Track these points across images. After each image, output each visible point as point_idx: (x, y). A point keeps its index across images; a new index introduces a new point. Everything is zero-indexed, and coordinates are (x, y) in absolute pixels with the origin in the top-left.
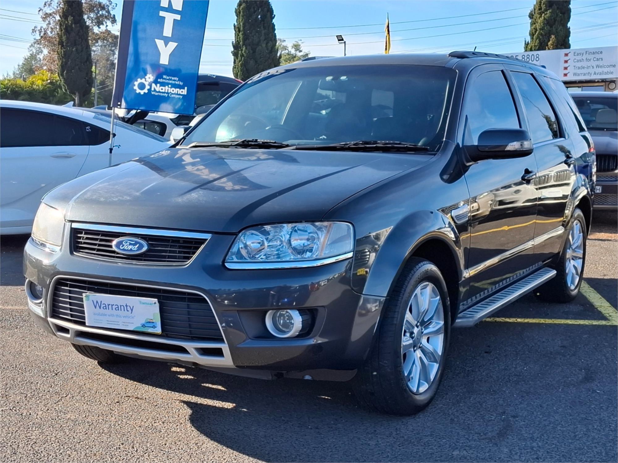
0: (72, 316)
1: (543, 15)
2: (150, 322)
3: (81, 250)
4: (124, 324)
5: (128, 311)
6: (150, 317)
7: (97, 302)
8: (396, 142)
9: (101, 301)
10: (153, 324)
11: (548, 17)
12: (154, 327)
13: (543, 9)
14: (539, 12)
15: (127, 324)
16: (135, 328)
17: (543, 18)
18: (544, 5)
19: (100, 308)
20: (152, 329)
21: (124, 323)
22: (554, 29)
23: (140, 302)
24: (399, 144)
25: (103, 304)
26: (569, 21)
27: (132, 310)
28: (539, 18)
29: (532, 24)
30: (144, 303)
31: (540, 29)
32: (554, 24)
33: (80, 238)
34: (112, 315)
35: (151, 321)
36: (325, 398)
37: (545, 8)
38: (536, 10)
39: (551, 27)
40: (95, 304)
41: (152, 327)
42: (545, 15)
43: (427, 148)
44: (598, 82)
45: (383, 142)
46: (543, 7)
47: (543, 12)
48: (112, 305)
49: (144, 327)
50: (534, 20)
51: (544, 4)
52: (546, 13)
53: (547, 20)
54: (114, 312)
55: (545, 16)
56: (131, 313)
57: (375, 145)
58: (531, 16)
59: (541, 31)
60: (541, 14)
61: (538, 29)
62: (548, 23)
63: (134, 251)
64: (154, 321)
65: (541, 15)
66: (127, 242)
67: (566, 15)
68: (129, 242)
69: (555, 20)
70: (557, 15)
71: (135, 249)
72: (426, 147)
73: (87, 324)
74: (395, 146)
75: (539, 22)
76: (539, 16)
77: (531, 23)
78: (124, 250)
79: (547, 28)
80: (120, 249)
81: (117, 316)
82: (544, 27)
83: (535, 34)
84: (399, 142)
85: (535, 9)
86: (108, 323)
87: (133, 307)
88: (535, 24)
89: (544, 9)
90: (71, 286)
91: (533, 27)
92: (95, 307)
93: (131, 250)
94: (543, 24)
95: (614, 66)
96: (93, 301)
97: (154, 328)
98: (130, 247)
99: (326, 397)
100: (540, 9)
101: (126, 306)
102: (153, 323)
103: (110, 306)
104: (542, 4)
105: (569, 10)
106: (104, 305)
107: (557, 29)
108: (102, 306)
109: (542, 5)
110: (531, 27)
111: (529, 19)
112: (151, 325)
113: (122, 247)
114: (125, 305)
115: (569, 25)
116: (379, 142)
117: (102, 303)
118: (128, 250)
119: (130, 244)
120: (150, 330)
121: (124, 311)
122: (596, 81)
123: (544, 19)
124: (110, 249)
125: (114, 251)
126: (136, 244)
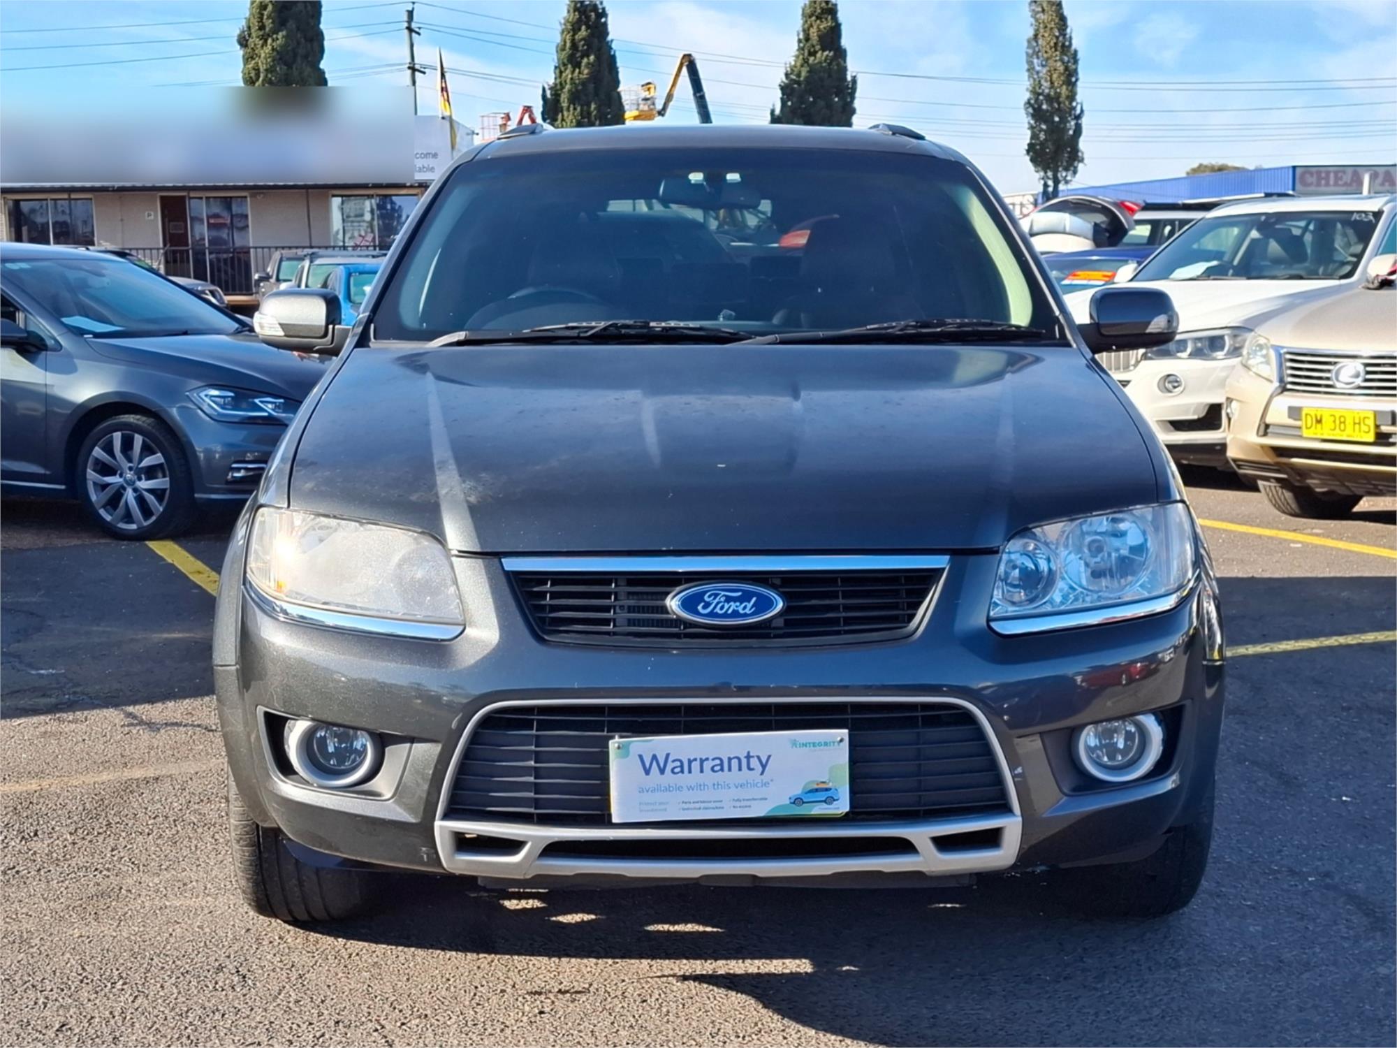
0: (537, 803)
1: (270, 41)
2: (817, 790)
3: (562, 628)
4: (738, 804)
5: (749, 768)
6: (818, 775)
7: (654, 757)
8: (983, 321)
9: (668, 755)
10: (829, 794)
11: (281, 46)
12: (830, 800)
13: (267, 29)
14: (261, 33)
15: (747, 803)
16: (770, 811)
17: (270, 47)
18: (270, 21)
19: (662, 771)
20: (823, 805)
21: (738, 800)
22: (295, 73)
23: (794, 743)
24: (991, 325)
25: (673, 761)
26: (321, 58)
27: (764, 766)
28: (262, 46)
29: (247, 59)
30: (805, 745)
31: (266, 70)
32: (294, 61)
33: (542, 595)
34: (701, 787)
35: (822, 786)
36: (945, 907)
37: (271, 25)
38: (253, 31)
39: (289, 66)
40: (648, 765)
41: (825, 801)
42: (273, 40)
43: (1041, 333)
44: (412, 187)
45: (958, 321)
46: (269, 24)
47: (269, 35)
48: (702, 761)
49: (799, 805)
50: (249, 50)
51: (268, 18)
52: (275, 36)
53: (278, 52)
54: (709, 777)
55: (274, 44)
56: (762, 773)
57: (939, 330)
58: (243, 41)
59: (269, 76)
60: (264, 39)
61: (262, 70)
62: (281, 57)
63: (745, 615)
64: (830, 785)
65: (266, 41)
66: (716, 595)
67: (315, 44)
68: (723, 593)
69: (295, 55)
70: (298, 43)
71: (747, 611)
72: (1039, 331)
73: (615, 820)
74: (981, 329)
75: (263, 55)
76: (261, 42)
77: (244, 56)
78: (712, 615)
79: (281, 69)
80: (698, 614)
81: (716, 786)
82: (274, 65)
83: (258, 79)
84: (988, 321)
85: (249, 28)
86: (684, 809)
87: (769, 757)
88: (252, 58)
89: (271, 28)
90: (543, 725)
91: (250, 66)
92: (647, 772)
93: (735, 614)
94: (273, 61)
95: (435, 155)
96: (641, 757)
97: (831, 803)
98: (733, 606)
99: (949, 905)
100: (262, 28)
101: (748, 757)
102: (827, 790)
103: (695, 766)
104: (265, 17)
105: (320, 37)
106: (677, 764)
107: (300, 73)
108: (670, 766)
109: (264, 21)
110: (245, 65)
111: (238, 47)
112: (822, 796)
113: (704, 608)
114: (743, 757)
115: (322, 65)
116: (949, 321)
117: (671, 759)
118: (725, 615)
119: (728, 599)
120: (818, 810)
121: (740, 769)
122: (408, 184)
123: (273, 49)
124: (665, 616)
125: (679, 621)
126: (746, 597)
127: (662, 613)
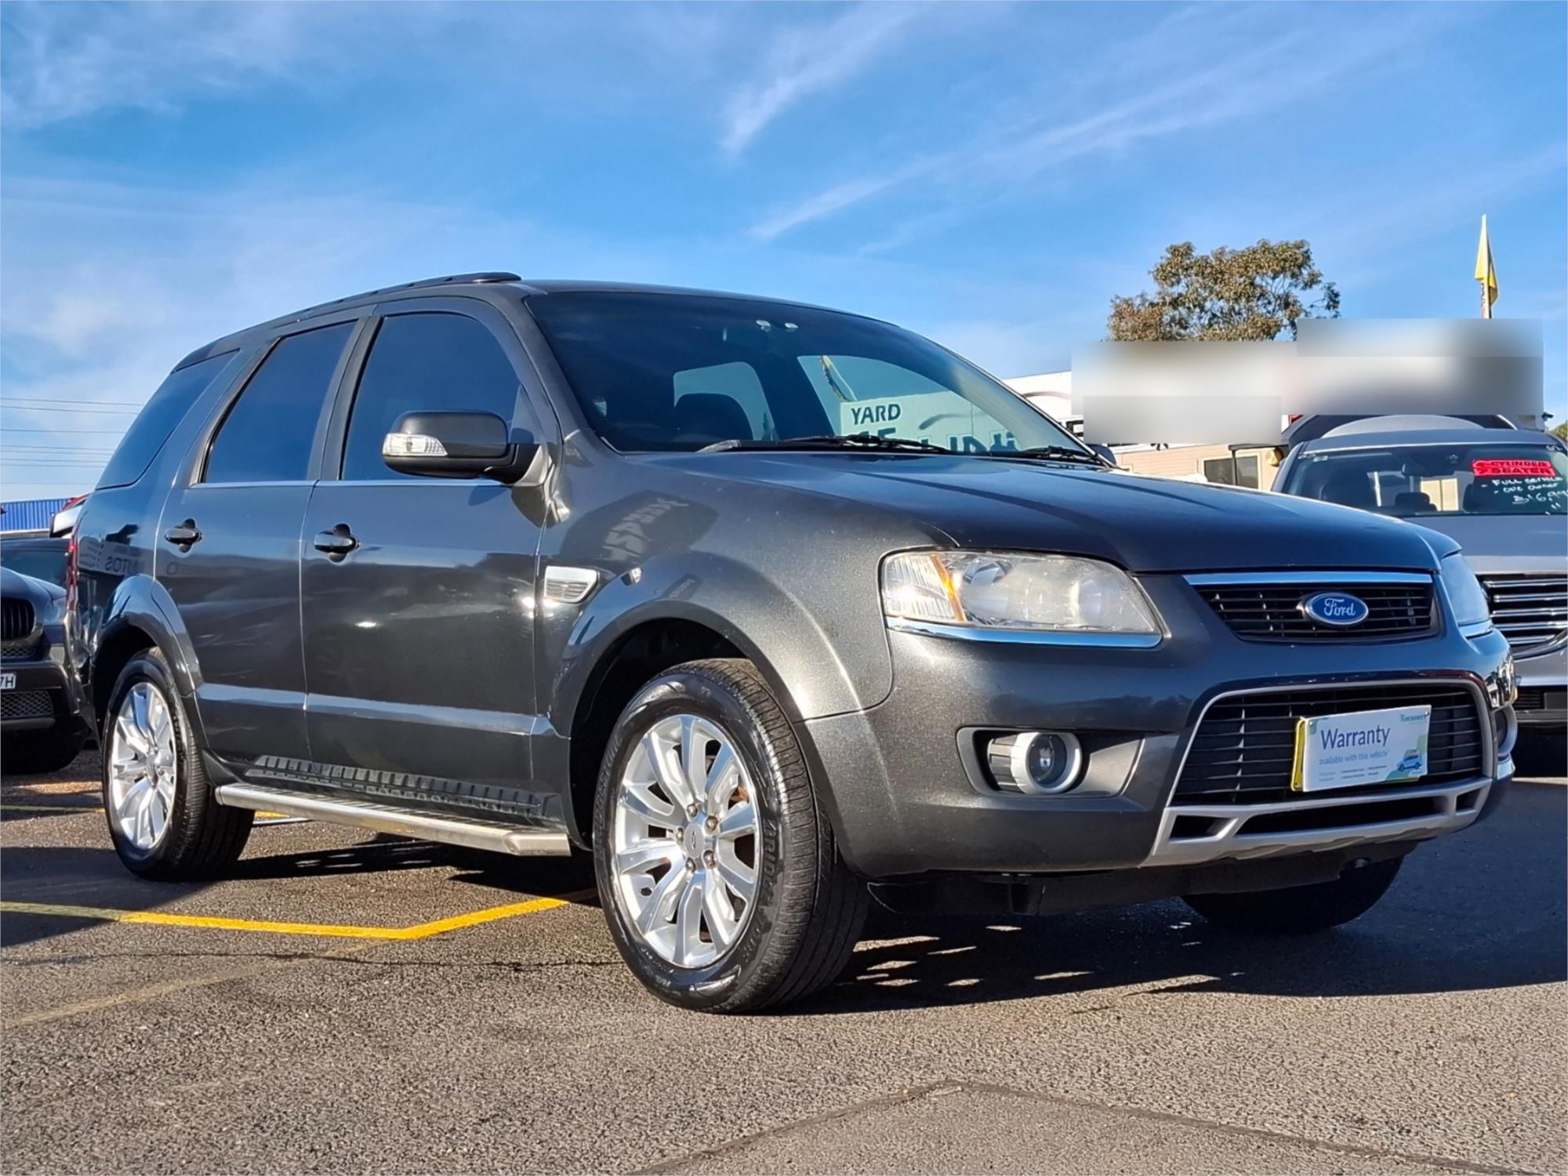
2: (1410, 758)
5: (1379, 741)
6: (1413, 745)
7: (1328, 733)
9: (1337, 730)
10: (1416, 760)
12: (1417, 766)
15: (1375, 771)
16: (1388, 777)
19: (1333, 745)
20: (1414, 770)
21: (1371, 769)
23: (1402, 718)
27: (1385, 738)
30: (1409, 720)
33: (1217, 606)
34: (1353, 757)
35: (1414, 754)
40: (1326, 739)
41: (1415, 767)
48: (1353, 735)
49: (1402, 771)
54: (1357, 750)
56: (1384, 744)
63: (1351, 617)
64: (1417, 753)
66: (1331, 602)
68: (1334, 600)
71: (1351, 615)
73: (1305, 789)
78: (1333, 617)
81: (1359, 757)
86: (1345, 778)
87: (1388, 730)
90: (1251, 712)
92: (1326, 745)
93: (1345, 616)
96: (1322, 732)
97: (1418, 769)
98: (1343, 610)
101: (1378, 731)
102: (1416, 757)
103: (1350, 740)
106: (1341, 738)
108: (1337, 740)
112: (1413, 763)
113: (1327, 612)
114: (1375, 730)
117: (1338, 734)
118: (1340, 618)
119: (1339, 605)
120: (1410, 775)
121: (1373, 742)
124: (1300, 620)
125: (1312, 623)
126: (1346, 604)
127: (1298, 618)
